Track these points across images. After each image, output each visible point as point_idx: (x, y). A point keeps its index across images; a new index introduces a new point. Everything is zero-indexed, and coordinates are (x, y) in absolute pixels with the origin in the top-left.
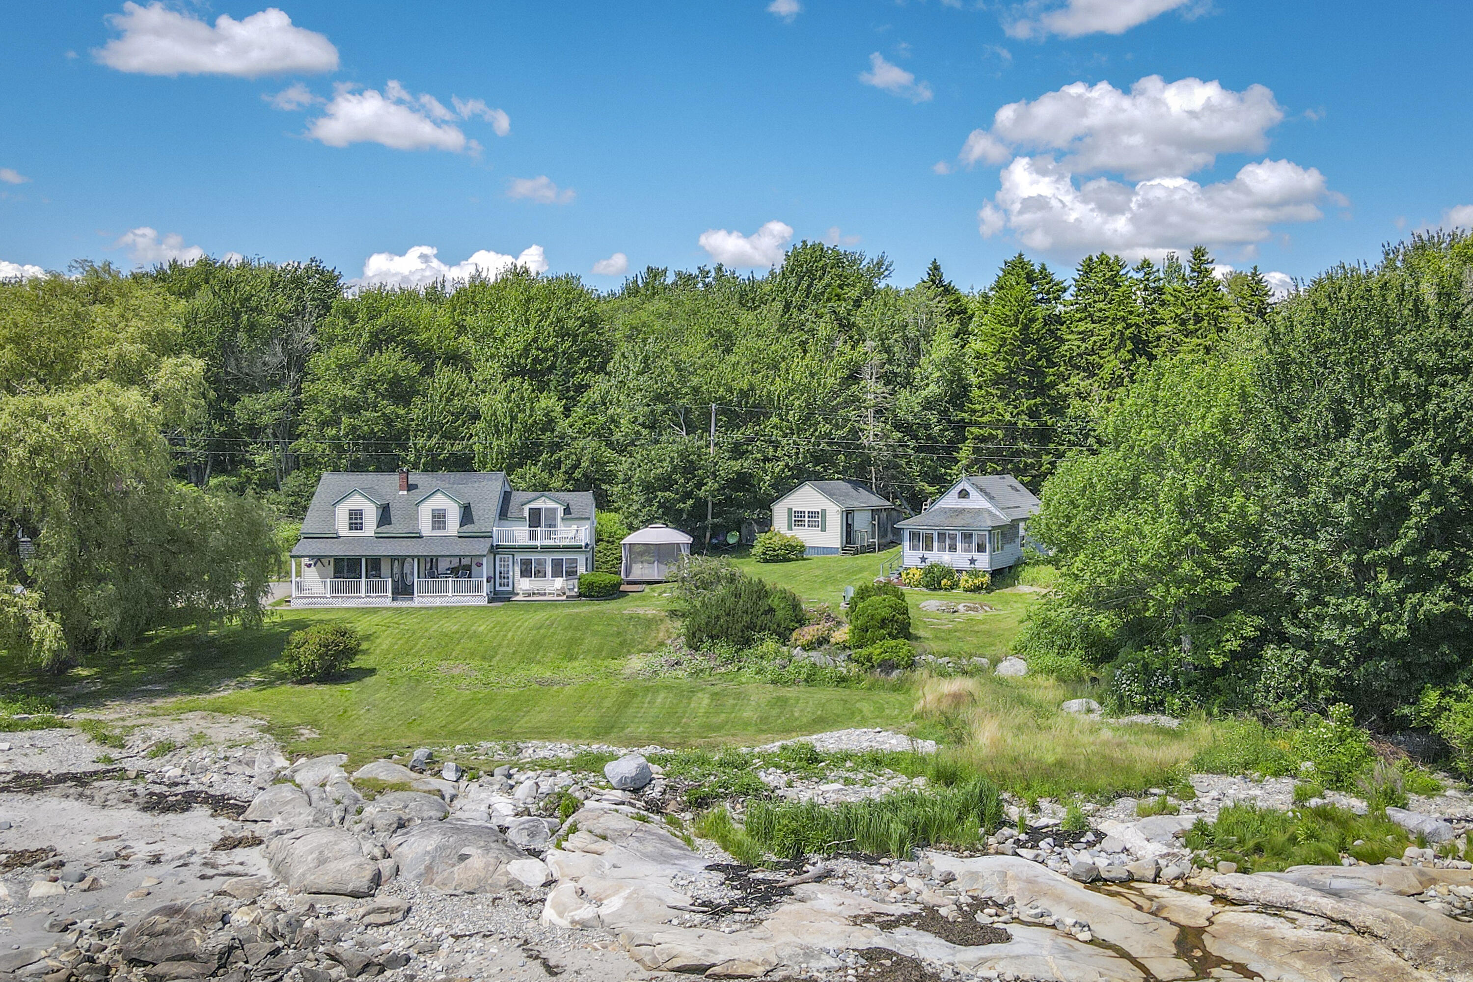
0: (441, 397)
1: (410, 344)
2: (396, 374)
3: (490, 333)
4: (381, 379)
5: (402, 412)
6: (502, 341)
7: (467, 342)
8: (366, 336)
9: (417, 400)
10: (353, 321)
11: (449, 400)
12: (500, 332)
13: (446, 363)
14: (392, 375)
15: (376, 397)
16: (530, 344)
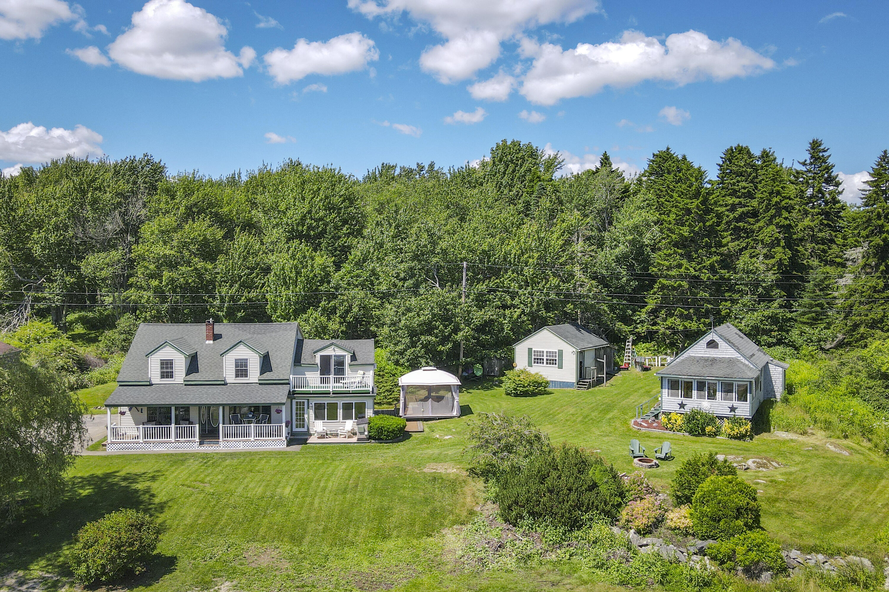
0: (239, 255)
1: (216, 214)
2: (205, 238)
3: (275, 207)
4: (194, 241)
5: (210, 267)
6: (284, 213)
7: (258, 215)
8: (182, 209)
9: (221, 258)
10: (173, 198)
11: (245, 259)
12: (282, 207)
13: (243, 229)
14: (202, 238)
15: (191, 255)
16: (305, 216)
